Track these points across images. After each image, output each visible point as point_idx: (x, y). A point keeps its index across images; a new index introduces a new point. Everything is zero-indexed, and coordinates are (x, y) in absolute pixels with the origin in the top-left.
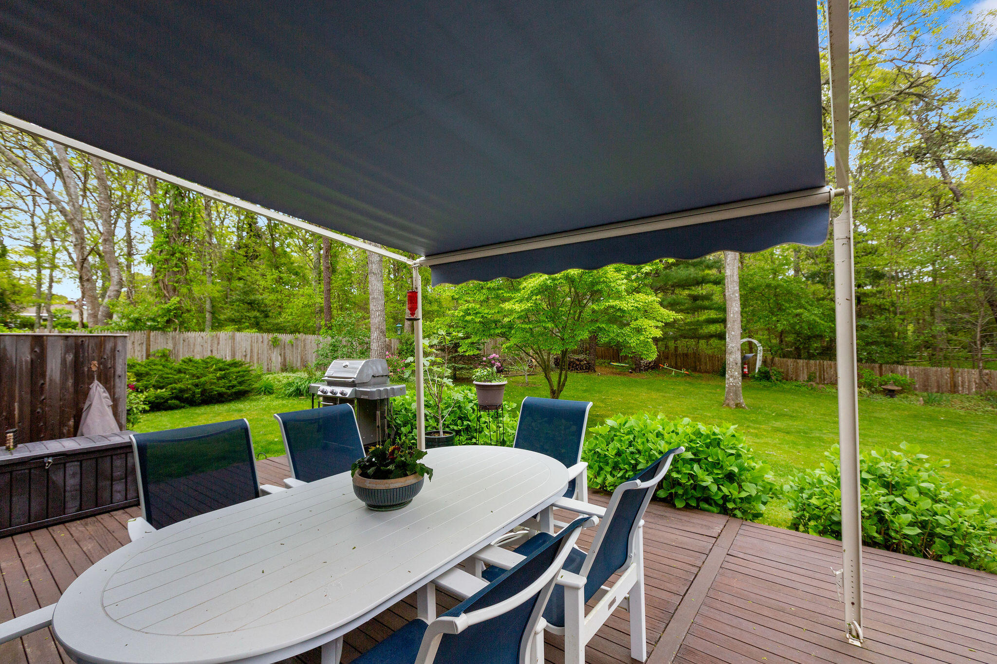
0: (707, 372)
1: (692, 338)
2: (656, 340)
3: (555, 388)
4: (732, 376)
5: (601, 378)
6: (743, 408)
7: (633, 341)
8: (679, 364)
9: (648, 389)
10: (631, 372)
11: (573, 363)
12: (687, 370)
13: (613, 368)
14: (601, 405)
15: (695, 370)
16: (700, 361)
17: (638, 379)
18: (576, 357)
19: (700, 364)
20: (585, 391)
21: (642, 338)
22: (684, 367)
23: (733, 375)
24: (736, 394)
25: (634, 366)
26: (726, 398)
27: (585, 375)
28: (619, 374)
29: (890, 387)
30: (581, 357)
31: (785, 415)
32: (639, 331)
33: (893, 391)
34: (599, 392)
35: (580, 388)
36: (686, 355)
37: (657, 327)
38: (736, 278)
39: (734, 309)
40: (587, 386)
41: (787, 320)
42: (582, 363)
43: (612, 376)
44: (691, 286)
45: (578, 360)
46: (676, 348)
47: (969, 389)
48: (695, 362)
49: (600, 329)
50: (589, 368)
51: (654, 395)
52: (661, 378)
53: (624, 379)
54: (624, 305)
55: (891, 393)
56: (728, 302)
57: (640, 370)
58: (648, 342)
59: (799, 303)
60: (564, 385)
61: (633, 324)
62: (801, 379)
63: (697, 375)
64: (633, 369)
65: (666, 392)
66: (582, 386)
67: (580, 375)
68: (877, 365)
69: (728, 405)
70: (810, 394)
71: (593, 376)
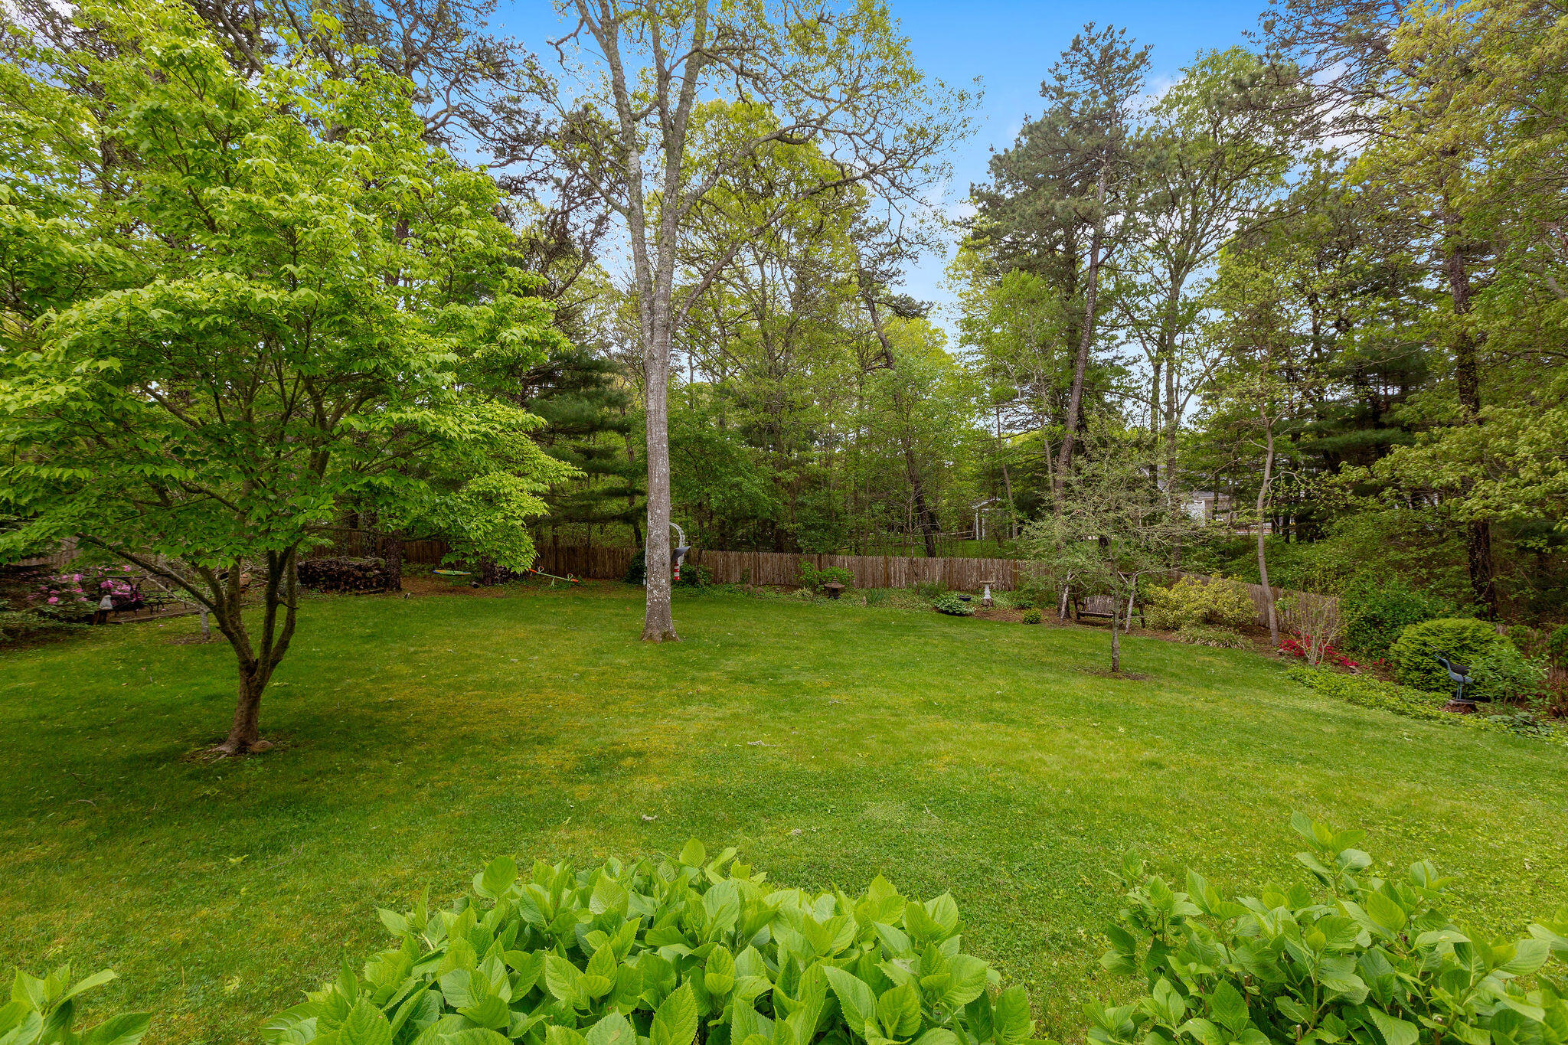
0: (606, 577)
1: (584, 521)
2: (532, 522)
3: (257, 654)
4: (656, 587)
5: (413, 602)
6: (674, 639)
7: (476, 526)
8: (562, 567)
9: (510, 619)
10: (476, 586)
11: (348, 574)
12: (576, 576)
13: (440, 579)
14: (405, 670)
15: (587, 575)
16: (594, 559)
17: (489, 600)
18: (357, 561)
19: (595, 565)
20: (371, 637)
21: (498, 518)
22: (570, 571)
23: (658, 584)
24: (663, 617)
25: (481, 575)
26: (648, 626)
27: (377, 599)
28: (451, 591)
29: (834, 586)
30: (368, 561)
31: (734, 645)
32: (490, 499)
33: (835, 590)
34: (403, 637)
35: (357, 630)
36: (573, 550)
37: (535, 493)
38: (663, 416)
39: (661, 469)
40: (376, 625)
41: (722, 493)
42: (369, 574)
43: (437, 597)
44: (580, 433)
45: (359, 568)
46: (555, 538)
47: (900, 581)
48: (587, 562)
49: (376, 491)
50: (386, 583)
51: (522, 631)
52: (531, 593)
53: (461, 600)
54: (448, 425)
55: (834, 593)
56: (651, 457)
57: (494, 581)
58: (513, 527)
59: (737, 468)
60: (284, 645)
61: (476, 484)
62: (733, 580)
63: (591, 583)
64: (481, 581)
65: (542, 622)
66: (363, 625)
67: (364, 601)
68: (816, 556)
69: (651, 637)
70: (750, 603)
71: (395, 599)
